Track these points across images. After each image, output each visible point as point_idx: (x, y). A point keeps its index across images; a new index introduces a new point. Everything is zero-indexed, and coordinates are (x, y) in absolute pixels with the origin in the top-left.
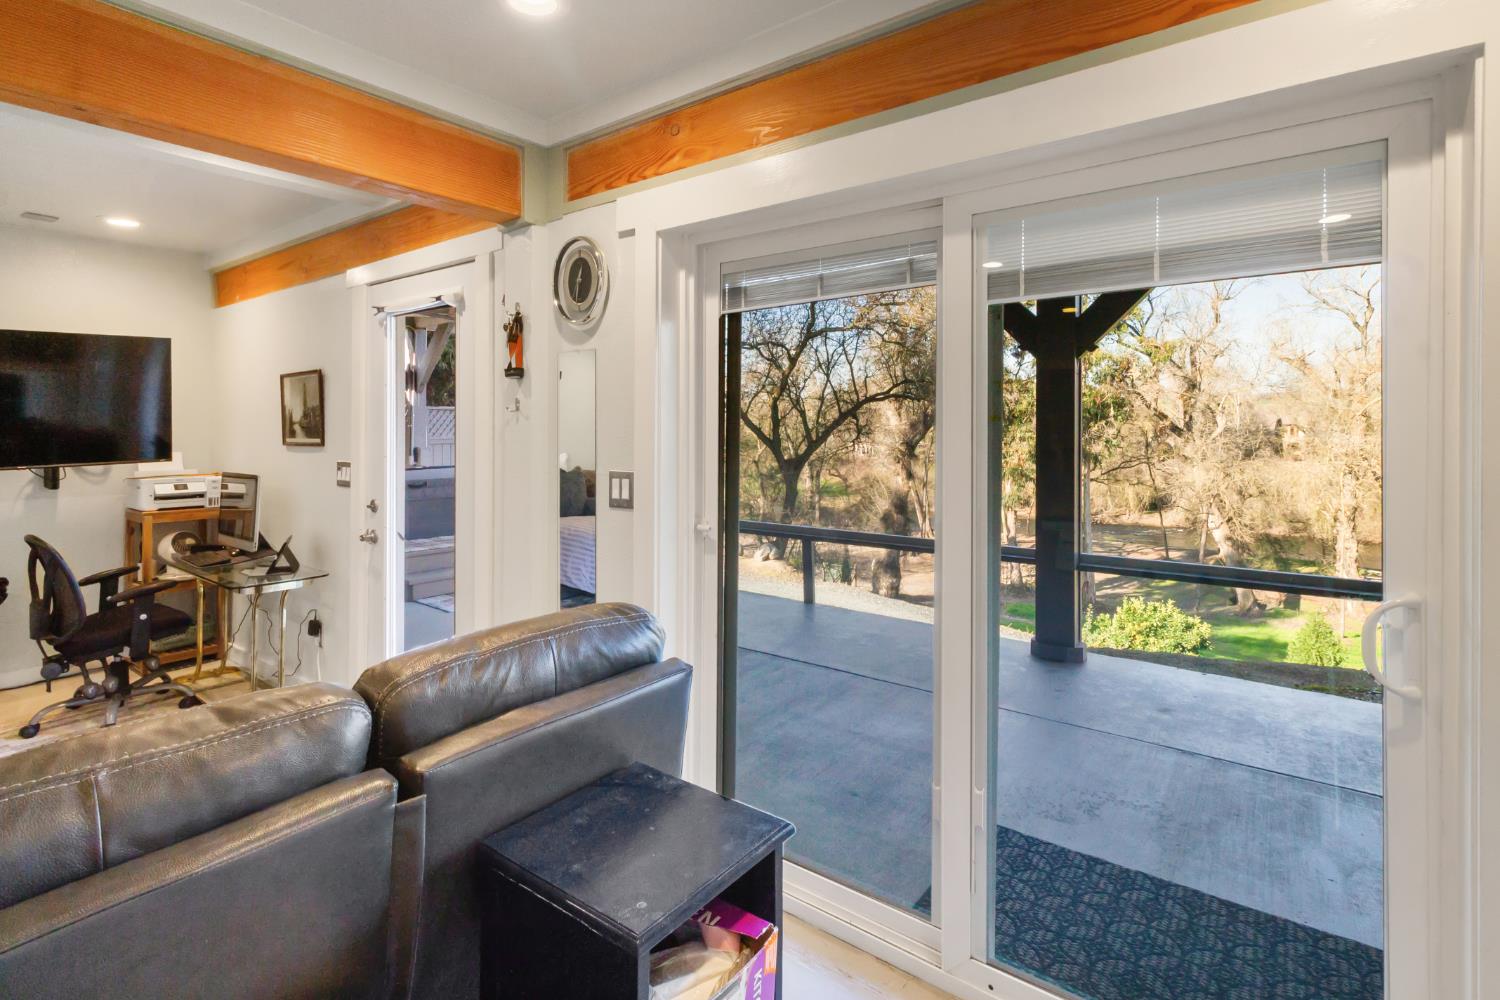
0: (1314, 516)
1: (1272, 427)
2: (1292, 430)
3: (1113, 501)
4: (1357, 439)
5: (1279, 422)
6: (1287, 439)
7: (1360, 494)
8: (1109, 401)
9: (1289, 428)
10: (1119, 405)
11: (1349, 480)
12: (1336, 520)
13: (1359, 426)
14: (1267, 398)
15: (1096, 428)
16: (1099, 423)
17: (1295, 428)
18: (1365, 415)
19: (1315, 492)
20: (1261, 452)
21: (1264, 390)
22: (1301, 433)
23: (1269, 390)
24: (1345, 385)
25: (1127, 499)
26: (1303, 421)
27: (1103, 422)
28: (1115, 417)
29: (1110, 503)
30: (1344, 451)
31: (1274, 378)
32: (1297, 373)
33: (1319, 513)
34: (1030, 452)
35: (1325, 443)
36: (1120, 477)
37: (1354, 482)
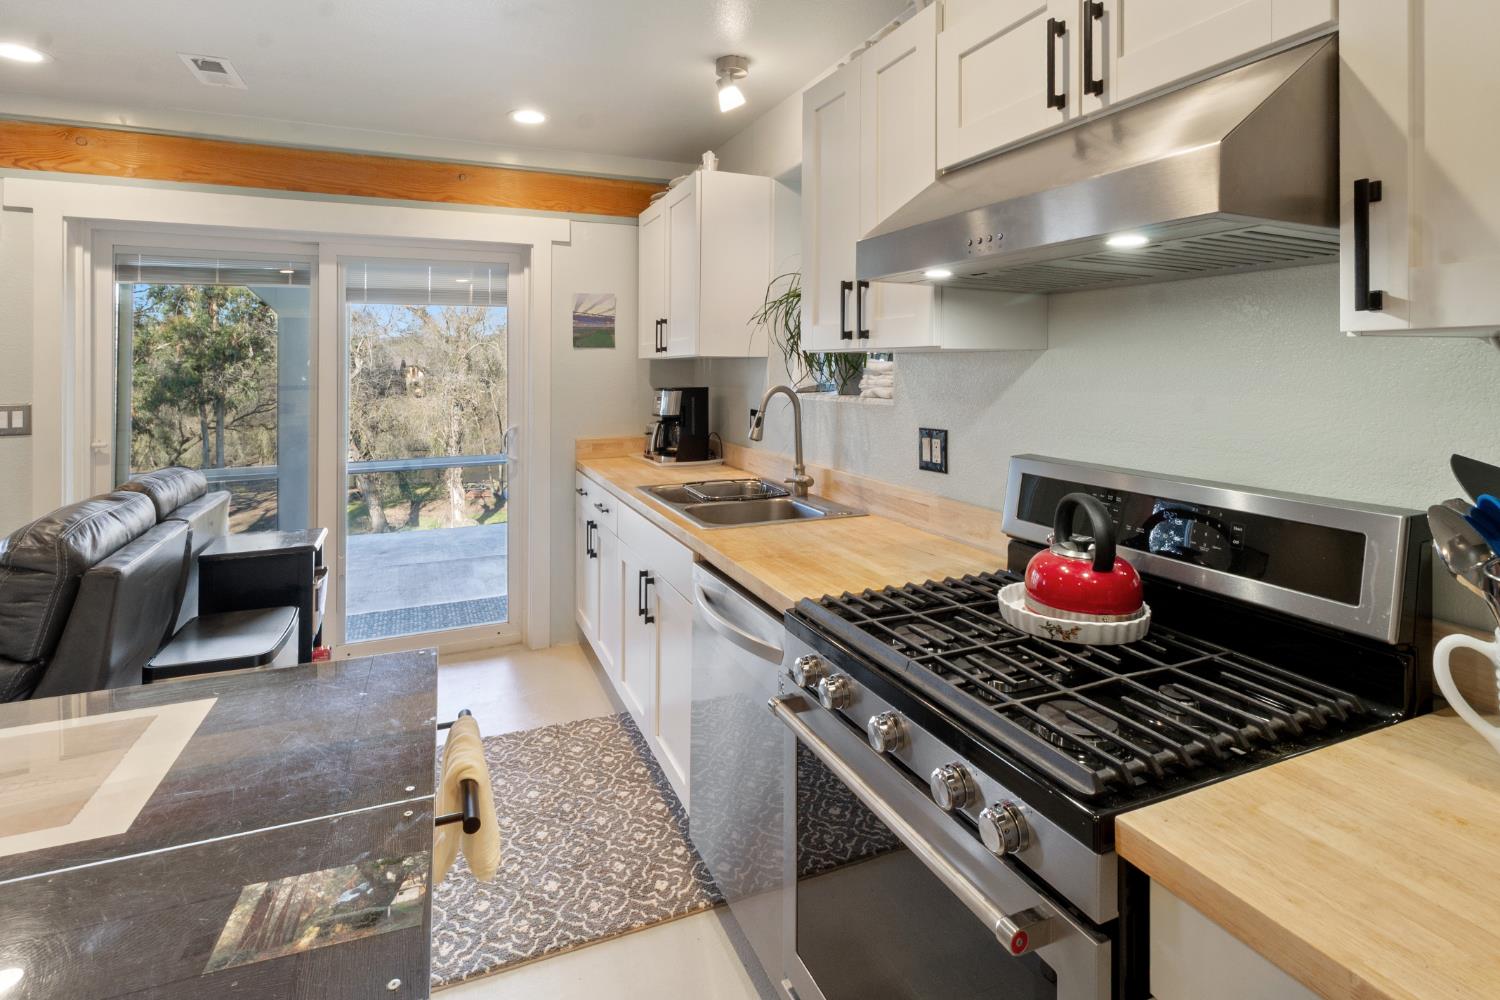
0: (432, 444)
1: (398, 368)
2: (413, 371)
3: (244, 449)
4: (462, 377)
5: (404, 365)
6: (409, 379)
7: (464, 421)
8: (247, 342)
9: (411, 369)
10: (258, 344)
11: (457, 411)
12: (448, 444)
13: (463, 367)
14: (394, 342)
15: (232, 370)
16: (235, 365)
17: (417, 368)
18: (467, 358)
19: (432, 423)
20: (392, 391)
21: (395, 335)
22: (421, 374)
23: (398, 335)
24: (453, 333)
25: (260, 446)
26: (423, 363)
27: (240, 364)
28: (254, 358)
29: (240, 451)
30: (453, 387)
31: (403, 326)
32: (420, 322)
33: (436, 440)
34: (145, 399)
35: (440, 381)
36: (254, 422)
37: (460, 413)
